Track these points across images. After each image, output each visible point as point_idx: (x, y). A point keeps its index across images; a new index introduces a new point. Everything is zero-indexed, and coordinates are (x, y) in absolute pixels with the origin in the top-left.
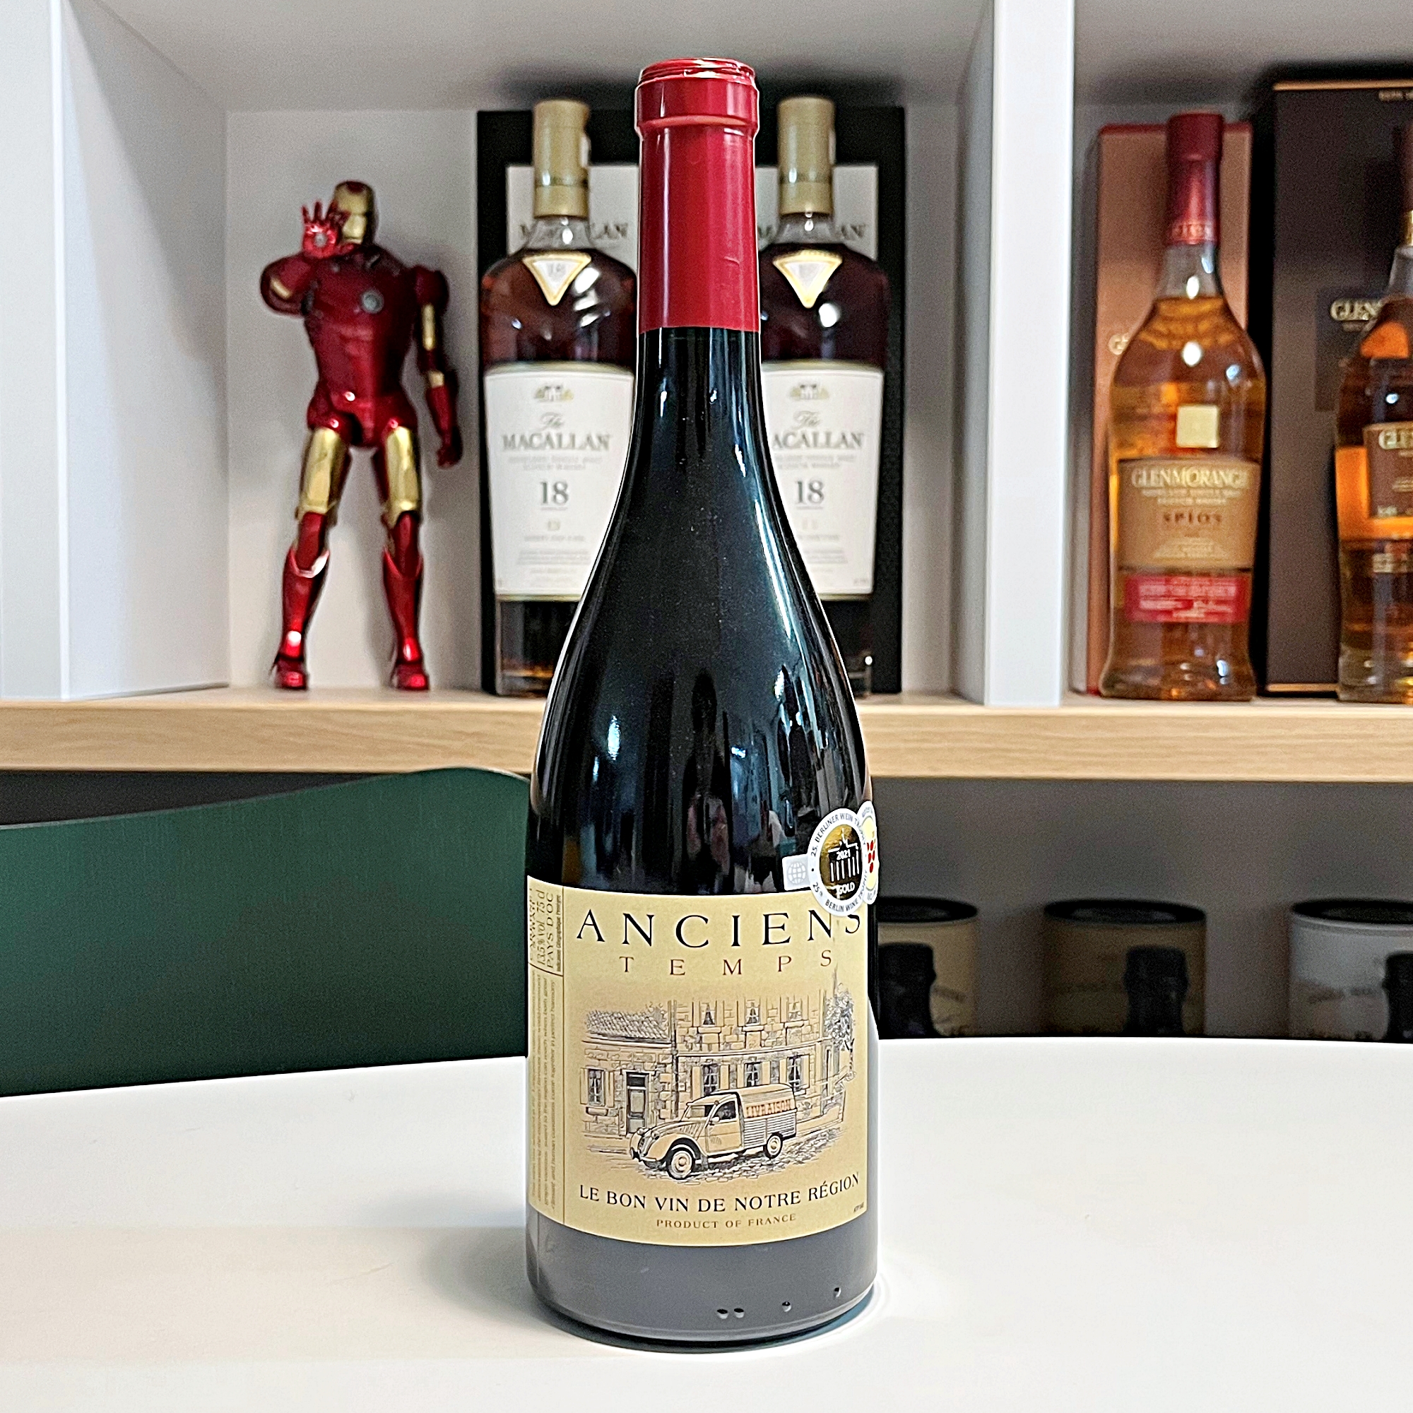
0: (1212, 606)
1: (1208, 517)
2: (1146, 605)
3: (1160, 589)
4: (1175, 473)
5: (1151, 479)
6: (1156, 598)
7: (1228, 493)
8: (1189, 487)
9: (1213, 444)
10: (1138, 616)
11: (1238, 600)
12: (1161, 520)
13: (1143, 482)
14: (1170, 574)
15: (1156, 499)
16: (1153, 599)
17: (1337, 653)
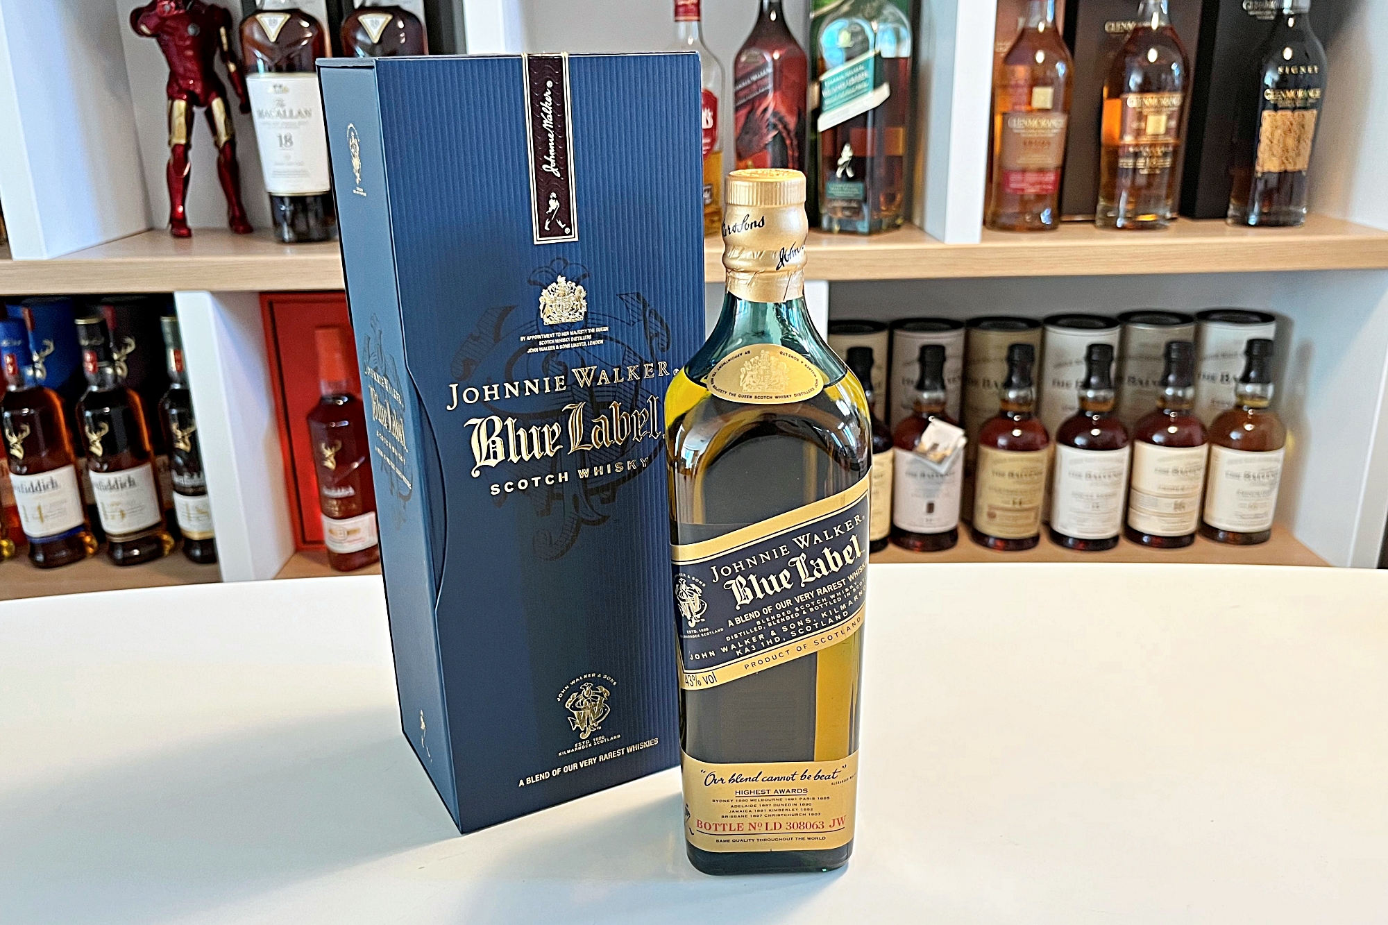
0: (1044, 187)
1: (1044, 143)
2: (1013, 185)
3: (1019, 177)
4: (1030, 121)
5: (1017, 124)
6: (1017, 182)
7: (1055, 131)
8: (1035, 129)
9: (1049, 106)
10: (1009, 191)
11: (1054, 183)
12: (1022, 144)
13: (1015, 125)
14: (1024, 171)
15: (1019, 134)
16: (1015, 182)
17: (1096, 202)
